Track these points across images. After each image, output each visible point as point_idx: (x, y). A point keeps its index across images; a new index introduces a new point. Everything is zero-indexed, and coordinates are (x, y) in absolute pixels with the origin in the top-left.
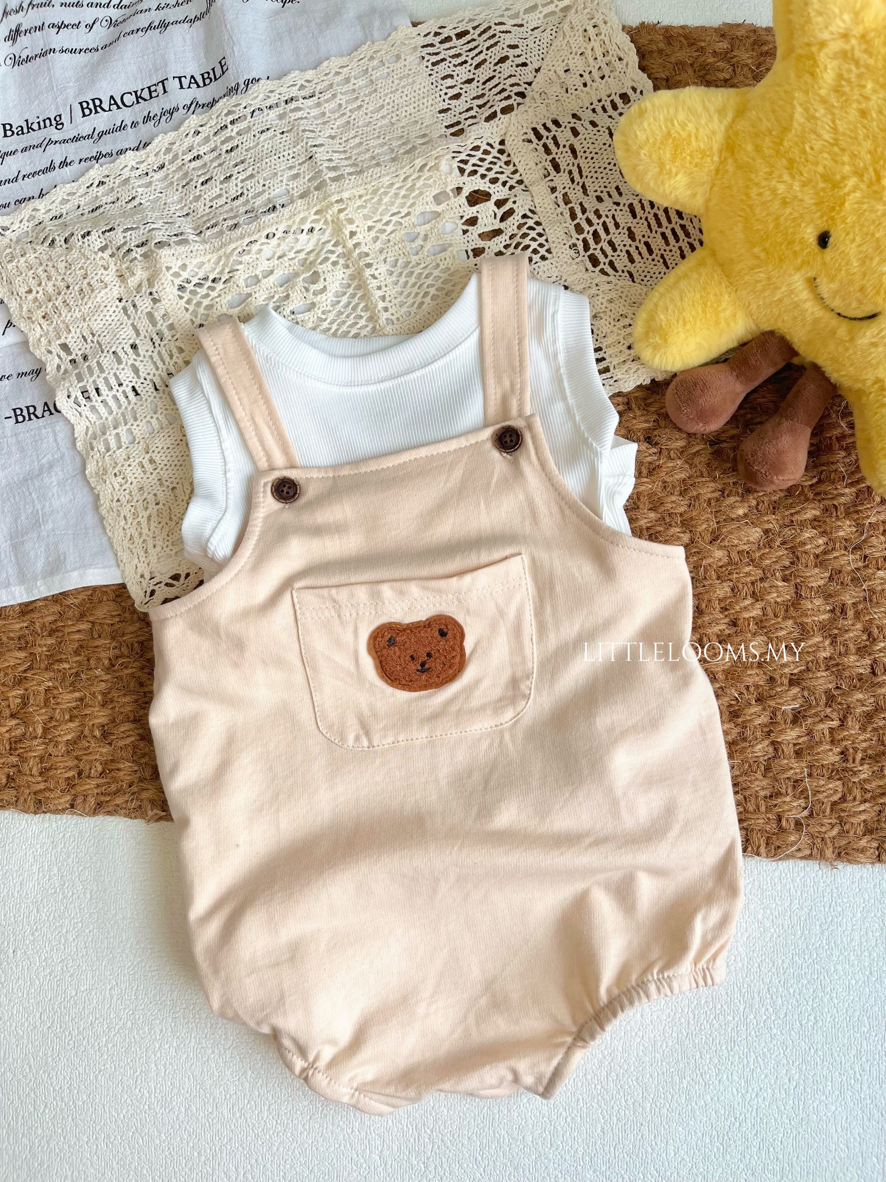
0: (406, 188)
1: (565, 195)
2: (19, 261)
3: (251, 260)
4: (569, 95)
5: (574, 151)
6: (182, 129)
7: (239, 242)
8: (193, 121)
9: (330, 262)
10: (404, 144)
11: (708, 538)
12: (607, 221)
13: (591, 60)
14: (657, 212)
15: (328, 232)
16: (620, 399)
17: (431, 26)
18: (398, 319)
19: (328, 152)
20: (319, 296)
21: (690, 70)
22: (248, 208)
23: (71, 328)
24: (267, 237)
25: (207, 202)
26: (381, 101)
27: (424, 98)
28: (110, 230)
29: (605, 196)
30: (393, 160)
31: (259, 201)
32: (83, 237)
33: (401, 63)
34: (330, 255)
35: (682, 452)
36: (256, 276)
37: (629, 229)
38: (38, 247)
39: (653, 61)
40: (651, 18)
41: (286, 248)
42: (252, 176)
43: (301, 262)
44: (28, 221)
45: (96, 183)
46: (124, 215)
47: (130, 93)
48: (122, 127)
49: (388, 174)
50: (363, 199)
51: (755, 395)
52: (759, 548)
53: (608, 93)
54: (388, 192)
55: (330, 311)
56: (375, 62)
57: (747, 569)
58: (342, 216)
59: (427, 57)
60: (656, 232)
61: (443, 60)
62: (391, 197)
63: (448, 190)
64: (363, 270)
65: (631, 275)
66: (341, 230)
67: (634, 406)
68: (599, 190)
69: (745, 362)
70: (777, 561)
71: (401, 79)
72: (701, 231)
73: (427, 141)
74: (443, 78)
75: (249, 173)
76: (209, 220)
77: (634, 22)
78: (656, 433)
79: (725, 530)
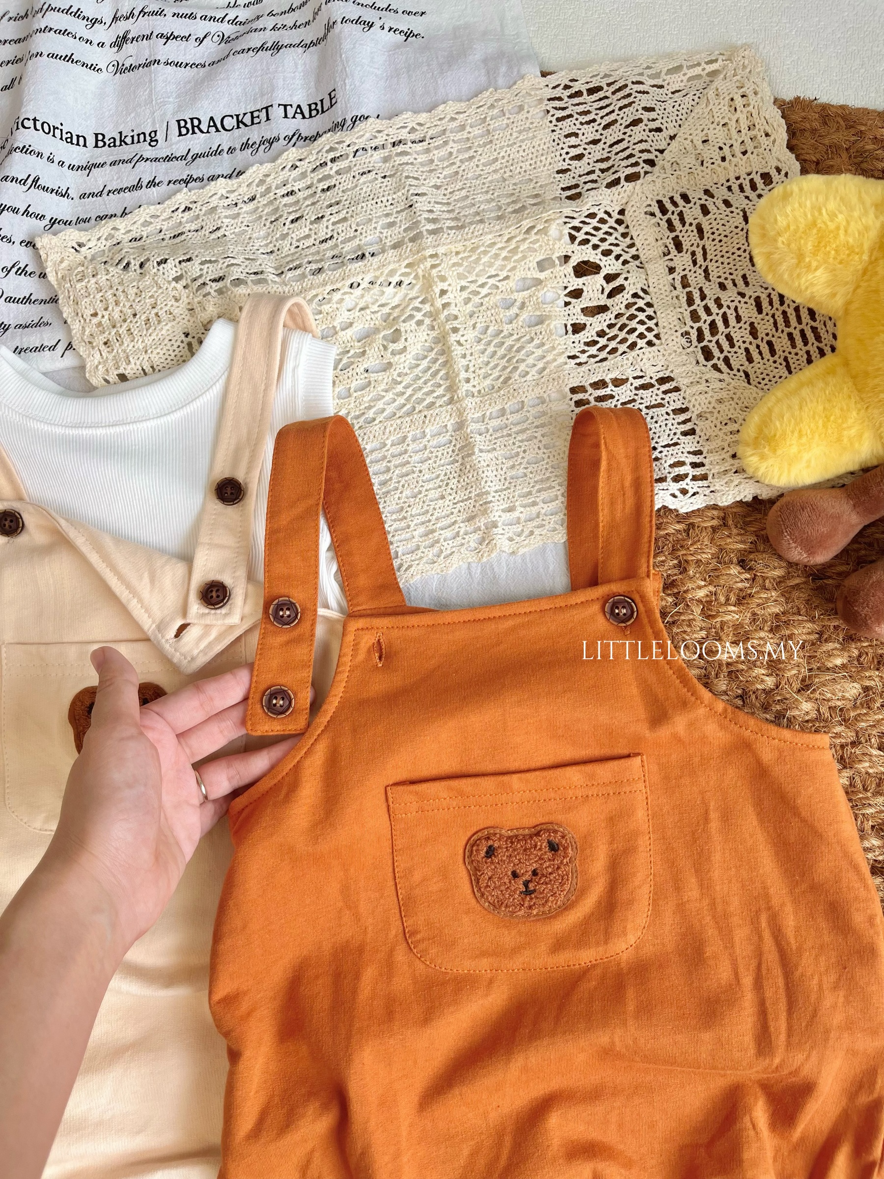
0: (508, 249)
1: (684, 277)
2: (89, 282)
3: (331, 310)
4: (704, 168)
5: (700, 230)
6: (279, 161)
7: (321, 289)
8: (292, 154)
9: (415, 320)
10: (513, 202)
11: (796, 685)
12: (729, 312)
13: (734, 132)
14: (787, 310)
15: (418, 287)
16: (715, 513)
17: (561, 78)
18: (479, 392)
19: (429, 202)
20: (398, 356)
21: (845, 155)
22: (336, 252)
23: (131, 359)
24: (351, 286)
25: (294, 242)
26: (495, 153)
27: (542, 155)
28: (189, 260)
29: (729, 284)
30: (499, 218)
31: (348, 247)
32: (159, 264)
33: (523, 115)
34: (415, 313)
35: (780, 582)
36: (334, 327)
37: (752, 324)
38: (111, 269)
39: (804, 141)
40: (808, 92)
41: (370, 300)
42: (345, 219)
43: (384, 317)
44: (106, 239)
45: (182, 208)
46: (206, 245)
47: (232, 116)
48: (218, 152)
49: (491, 232)
50: (460, 256)
51: (873, 529)
52: (855, 707)
53: (748, 170)
54: (489, 252)
55: (406, 374)
56: (496, 111)
57: (838, 729)
58: (434, 272)
59: (552, 111)
60: (783, 331)
61: (570, 116)
62: (491, 257)
63: (554, 257)
64: (448, 334)
65: (747, 375)
66: (431, 286)
67: (730, 522)
68: (724, 276)
69: (866, 491)
70: (874, 726)
71: (520, 132)
72: (835, 336)
73: (539, 201)
74: (567, 136)
75: (341, 215)
76: (292, 261)
77: (788, 95)
78: (751, 557)
79: (817, 680)
